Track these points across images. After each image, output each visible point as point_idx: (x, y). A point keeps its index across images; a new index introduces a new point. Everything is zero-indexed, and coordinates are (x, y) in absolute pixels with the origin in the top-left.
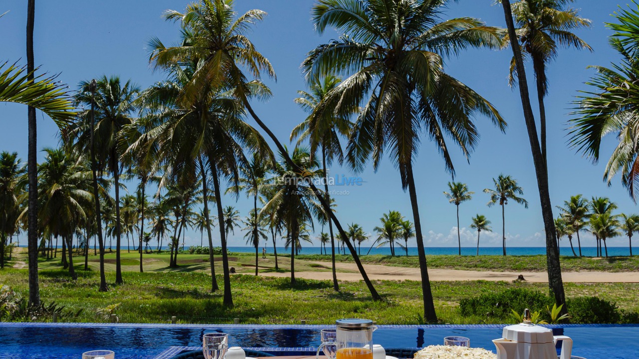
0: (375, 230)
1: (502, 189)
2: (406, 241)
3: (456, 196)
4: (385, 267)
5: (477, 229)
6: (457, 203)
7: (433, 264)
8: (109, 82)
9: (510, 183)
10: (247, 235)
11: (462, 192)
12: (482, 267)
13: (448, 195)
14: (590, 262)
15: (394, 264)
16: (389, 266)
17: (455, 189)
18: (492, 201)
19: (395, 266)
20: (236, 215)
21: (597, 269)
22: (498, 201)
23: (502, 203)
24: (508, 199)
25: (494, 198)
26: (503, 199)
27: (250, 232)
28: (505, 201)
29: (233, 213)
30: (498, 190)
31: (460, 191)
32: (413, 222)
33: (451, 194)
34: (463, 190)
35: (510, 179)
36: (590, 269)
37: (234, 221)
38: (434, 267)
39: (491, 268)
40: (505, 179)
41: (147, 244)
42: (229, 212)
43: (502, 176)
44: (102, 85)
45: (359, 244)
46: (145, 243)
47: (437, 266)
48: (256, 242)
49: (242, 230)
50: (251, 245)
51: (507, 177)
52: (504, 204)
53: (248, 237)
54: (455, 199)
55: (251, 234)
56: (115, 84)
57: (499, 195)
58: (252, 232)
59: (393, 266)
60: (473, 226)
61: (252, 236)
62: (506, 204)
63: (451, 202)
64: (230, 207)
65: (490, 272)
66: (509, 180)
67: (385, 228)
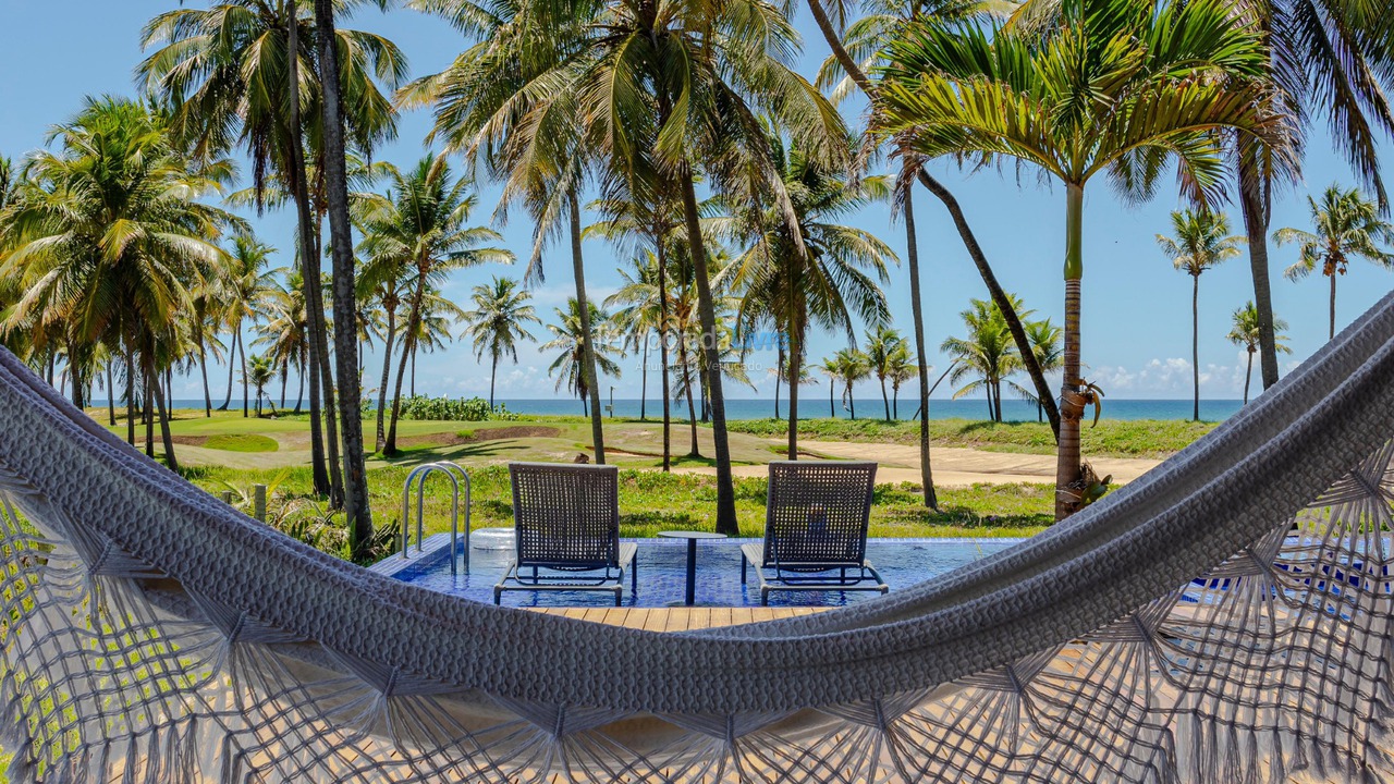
0: (945, 347)
1: (1334, 228)
3: (1193, 249)
4: (979, 452)
5: (1245, 344)
6: (1195, 271)
9: (1360, 209)
10: (557, 363)
11: (1212, 238)
13: (1170, 245)
15: (1006, 446)
16: (991, 450)
17: (1192, 229)
18: (1300, 263)
19: (1010, 451)
20: (523, 303)
22: (1320, 264)
23: (1329, 270)
24: (1348, 256)
25: (1308, 252)
26: (1334, 258)
27: (565, 354)
28: (1339, 265)
29: (512, 297)
30: (1323, 229)
31: (1204, 232)
32: (1062, 325)
33: (1179, 243)
34: (1213, 230)
37: (516, 320)
38: (1126, 454)
40: (1344, 199)
41: (260, 392)
42: (499, 296)
43: (1335, 192)
45: (896, 388)
46: (256, 389)
47: (1134, 452)
48: (585, 384)
49: (541, 350)
50: (568, 392)
51: (1350, 192)
52: (1337, 274)
53: (559, 370)
54: (1190, 257)
55: (569, 361)
57: (1322, 248)
58: (571, 355)
59: (1002, 450)
60: (1235, 337)
61: (574, 366)
62: (1342, 271)
63: (1177, 267)
64: (502, 282)
66: (1355, 201)
67: (975, 341)
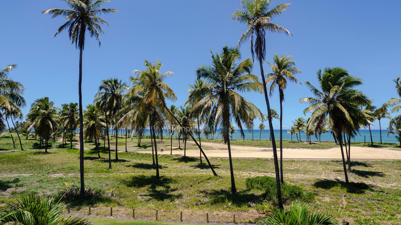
2: (232, 134)
7: (242, 144)
8: (113, 81)
12: (261, 146)
14: (304, 145)
21: (306, 148)
24: (273, 118)
35: (274, 111)
36: (304, 148)
39: (264, 146)
44: (111, 82)
56: (116, 81)
65: (264, 148)
